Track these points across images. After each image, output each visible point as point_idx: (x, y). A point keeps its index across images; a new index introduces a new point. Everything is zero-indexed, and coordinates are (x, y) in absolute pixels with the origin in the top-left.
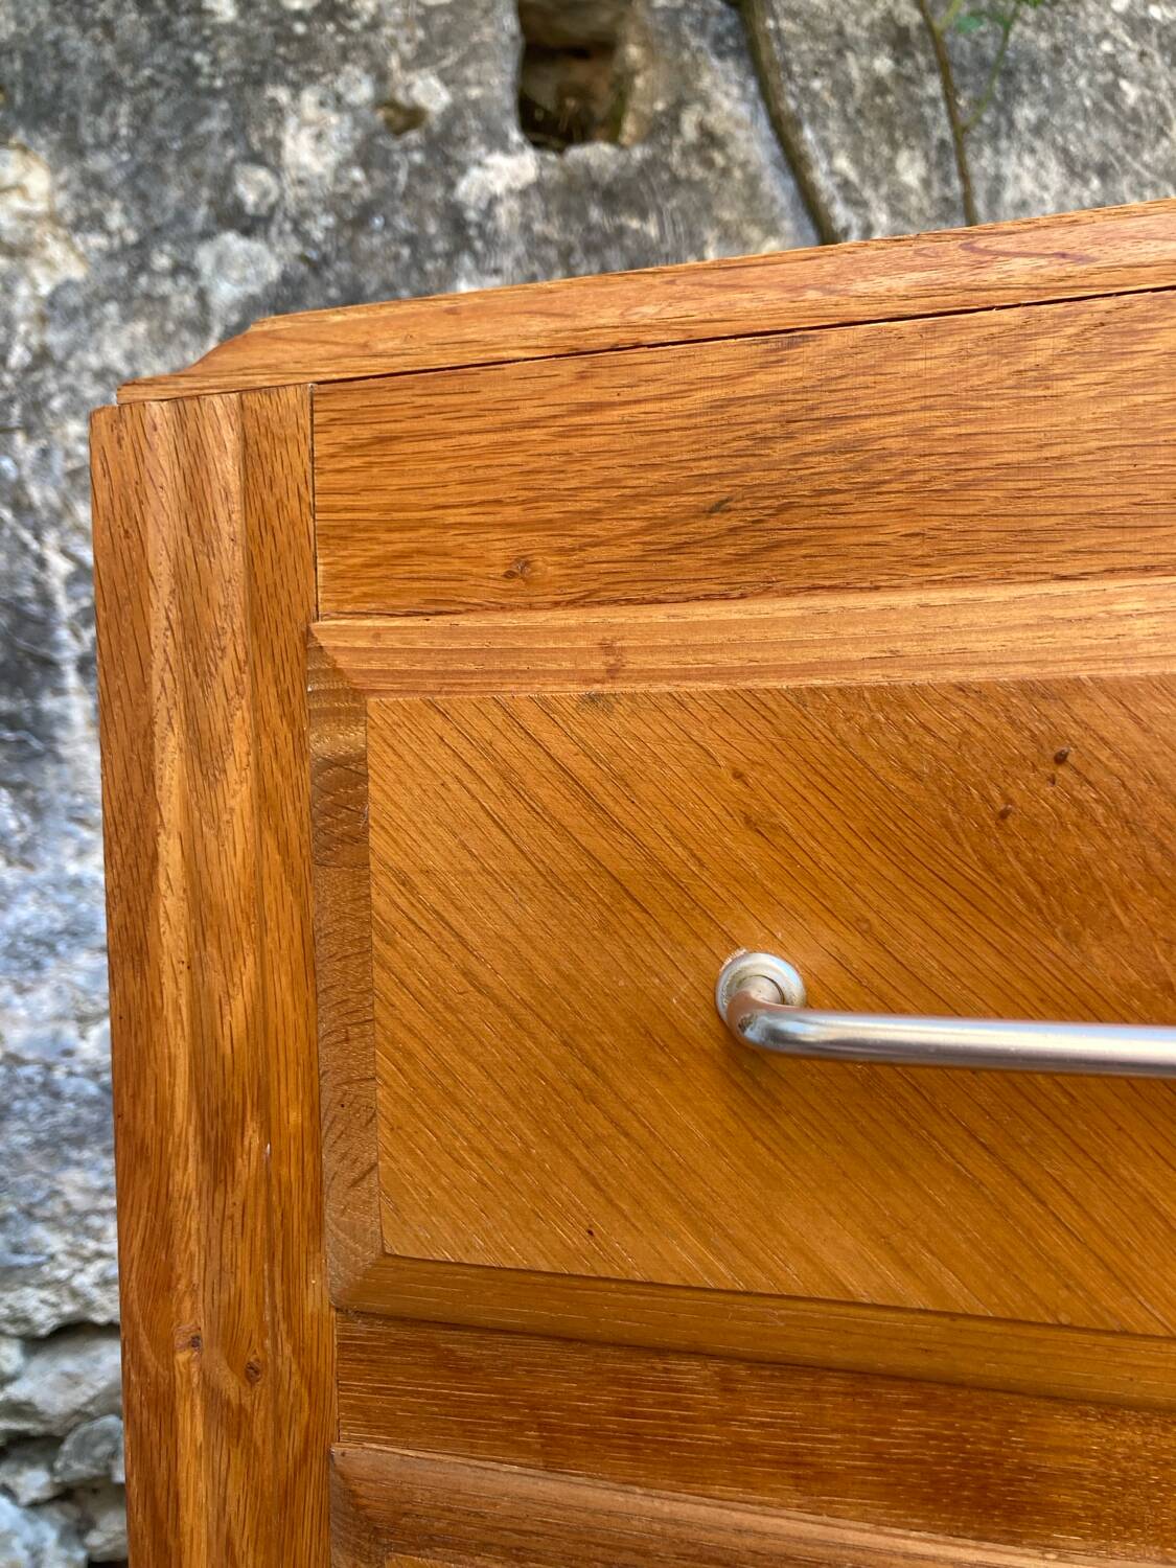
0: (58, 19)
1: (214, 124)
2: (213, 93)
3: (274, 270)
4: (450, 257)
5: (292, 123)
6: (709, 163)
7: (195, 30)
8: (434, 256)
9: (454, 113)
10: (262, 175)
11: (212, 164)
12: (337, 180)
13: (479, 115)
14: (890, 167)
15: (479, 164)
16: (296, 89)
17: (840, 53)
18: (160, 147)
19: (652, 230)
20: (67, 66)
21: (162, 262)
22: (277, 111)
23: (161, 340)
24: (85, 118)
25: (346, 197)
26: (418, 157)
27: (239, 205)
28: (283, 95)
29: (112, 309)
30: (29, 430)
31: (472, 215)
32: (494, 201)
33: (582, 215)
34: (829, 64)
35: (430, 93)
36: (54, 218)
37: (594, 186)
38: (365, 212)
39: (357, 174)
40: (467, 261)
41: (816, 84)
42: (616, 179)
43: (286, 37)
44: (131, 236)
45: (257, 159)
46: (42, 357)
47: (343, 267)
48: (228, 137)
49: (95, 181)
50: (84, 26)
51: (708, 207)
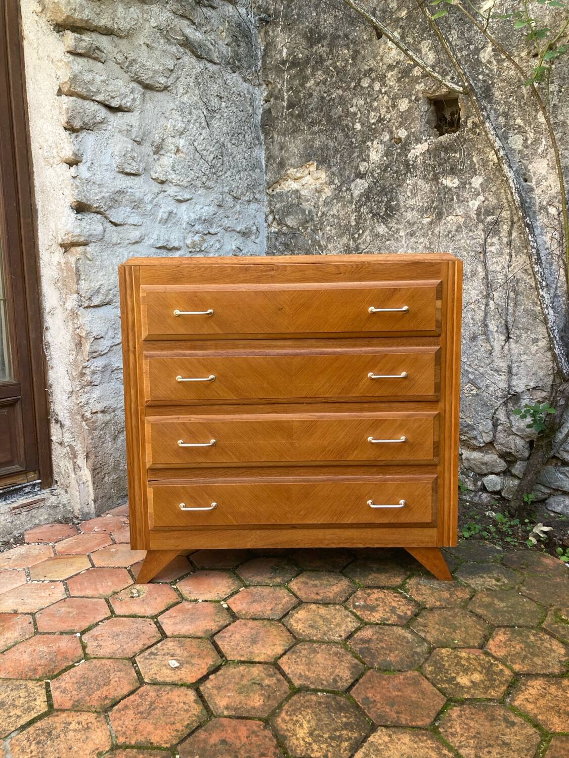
0: (327, 139)
1: (356, 154)
2: (356, 147)
3: (367, 185)
4: (405, 174)
5: (371, 150)
6: (474, 133)
7: (353, 134)
8: (402, 175)
9: (408, 137)
10: (365, 163)
11: (355, 164)
12: (381, 161)
13: (414, 136)
14: (535, 118)
15: (414, 148)
16: (373, 141)
17: (519, 87)
18: (345, 163)
19: (458, 155)
20: (329, 149)
21: (344, 189)
22: (369, 147)
23: (344, 206)
24: (332, 160)
25: (383, 164)
26: (399, 151)
27: (360, 171)
28: (369, 143)
29: (335, 201)
30: (321, 229)
31: (411, 162)
32: (417, 157)
33: (439, 156)
34: (516, 92)
35: (402, 133)
36: (326, 183)
37: (443, 147)
38: (387, 167)
39: (385, 158)
40: (409, 175)
41: (511, 99)
42: (448, 144)
43: (370, 130)
44: (339, 184)
45: (364, 160)
46: (323, 213)
47: (381, 182)
48: (358, 156)
49: (333, 173)
50: (332, 139)
51: (474, 145)
